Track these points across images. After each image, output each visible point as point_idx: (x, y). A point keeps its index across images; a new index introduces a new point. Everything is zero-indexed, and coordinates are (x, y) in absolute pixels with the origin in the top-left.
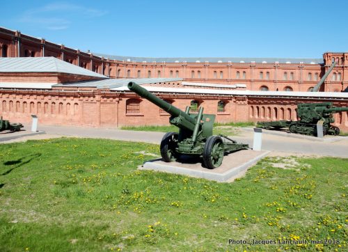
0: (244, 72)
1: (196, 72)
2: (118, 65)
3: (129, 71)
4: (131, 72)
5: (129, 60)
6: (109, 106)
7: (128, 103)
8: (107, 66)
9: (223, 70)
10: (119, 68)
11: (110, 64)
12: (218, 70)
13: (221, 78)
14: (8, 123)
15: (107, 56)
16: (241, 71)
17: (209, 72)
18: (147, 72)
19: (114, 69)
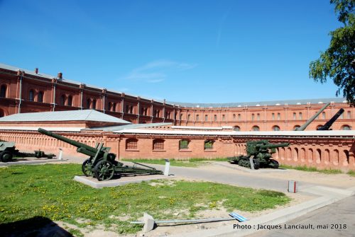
0: (300, 113)
1: (256, 115)
2: (188, 111)
3: (198, 115)
4: (199, 117)
5: (198, 107)
6: (112, 143)
7: (127, 141)
8: (178, 112)
9: (280, 112)
10: (188, 113)
11: (181, 110)
12: (276, 113)
13: (279, 119)
14: (43, 153)
15: (178, 103)
16: (297, 112)
17: (267, 114)
18: (213, 117)
19: (185, 114)
